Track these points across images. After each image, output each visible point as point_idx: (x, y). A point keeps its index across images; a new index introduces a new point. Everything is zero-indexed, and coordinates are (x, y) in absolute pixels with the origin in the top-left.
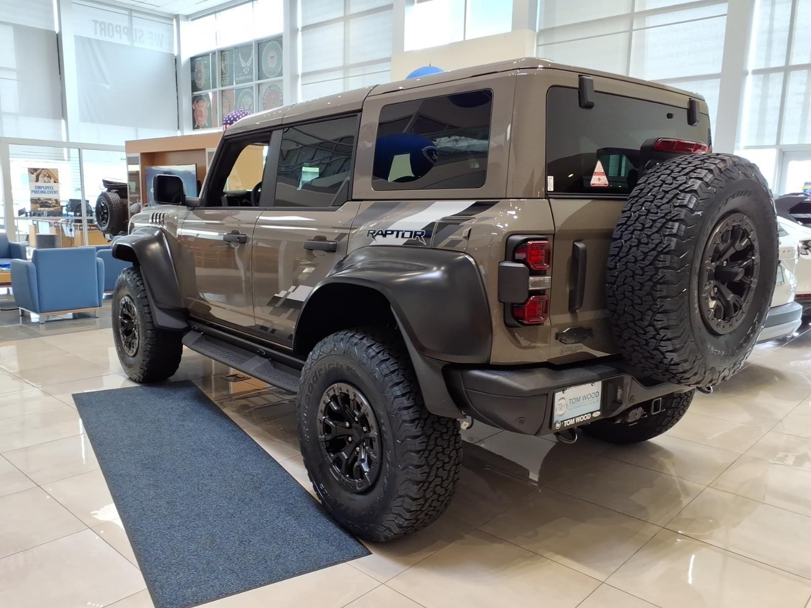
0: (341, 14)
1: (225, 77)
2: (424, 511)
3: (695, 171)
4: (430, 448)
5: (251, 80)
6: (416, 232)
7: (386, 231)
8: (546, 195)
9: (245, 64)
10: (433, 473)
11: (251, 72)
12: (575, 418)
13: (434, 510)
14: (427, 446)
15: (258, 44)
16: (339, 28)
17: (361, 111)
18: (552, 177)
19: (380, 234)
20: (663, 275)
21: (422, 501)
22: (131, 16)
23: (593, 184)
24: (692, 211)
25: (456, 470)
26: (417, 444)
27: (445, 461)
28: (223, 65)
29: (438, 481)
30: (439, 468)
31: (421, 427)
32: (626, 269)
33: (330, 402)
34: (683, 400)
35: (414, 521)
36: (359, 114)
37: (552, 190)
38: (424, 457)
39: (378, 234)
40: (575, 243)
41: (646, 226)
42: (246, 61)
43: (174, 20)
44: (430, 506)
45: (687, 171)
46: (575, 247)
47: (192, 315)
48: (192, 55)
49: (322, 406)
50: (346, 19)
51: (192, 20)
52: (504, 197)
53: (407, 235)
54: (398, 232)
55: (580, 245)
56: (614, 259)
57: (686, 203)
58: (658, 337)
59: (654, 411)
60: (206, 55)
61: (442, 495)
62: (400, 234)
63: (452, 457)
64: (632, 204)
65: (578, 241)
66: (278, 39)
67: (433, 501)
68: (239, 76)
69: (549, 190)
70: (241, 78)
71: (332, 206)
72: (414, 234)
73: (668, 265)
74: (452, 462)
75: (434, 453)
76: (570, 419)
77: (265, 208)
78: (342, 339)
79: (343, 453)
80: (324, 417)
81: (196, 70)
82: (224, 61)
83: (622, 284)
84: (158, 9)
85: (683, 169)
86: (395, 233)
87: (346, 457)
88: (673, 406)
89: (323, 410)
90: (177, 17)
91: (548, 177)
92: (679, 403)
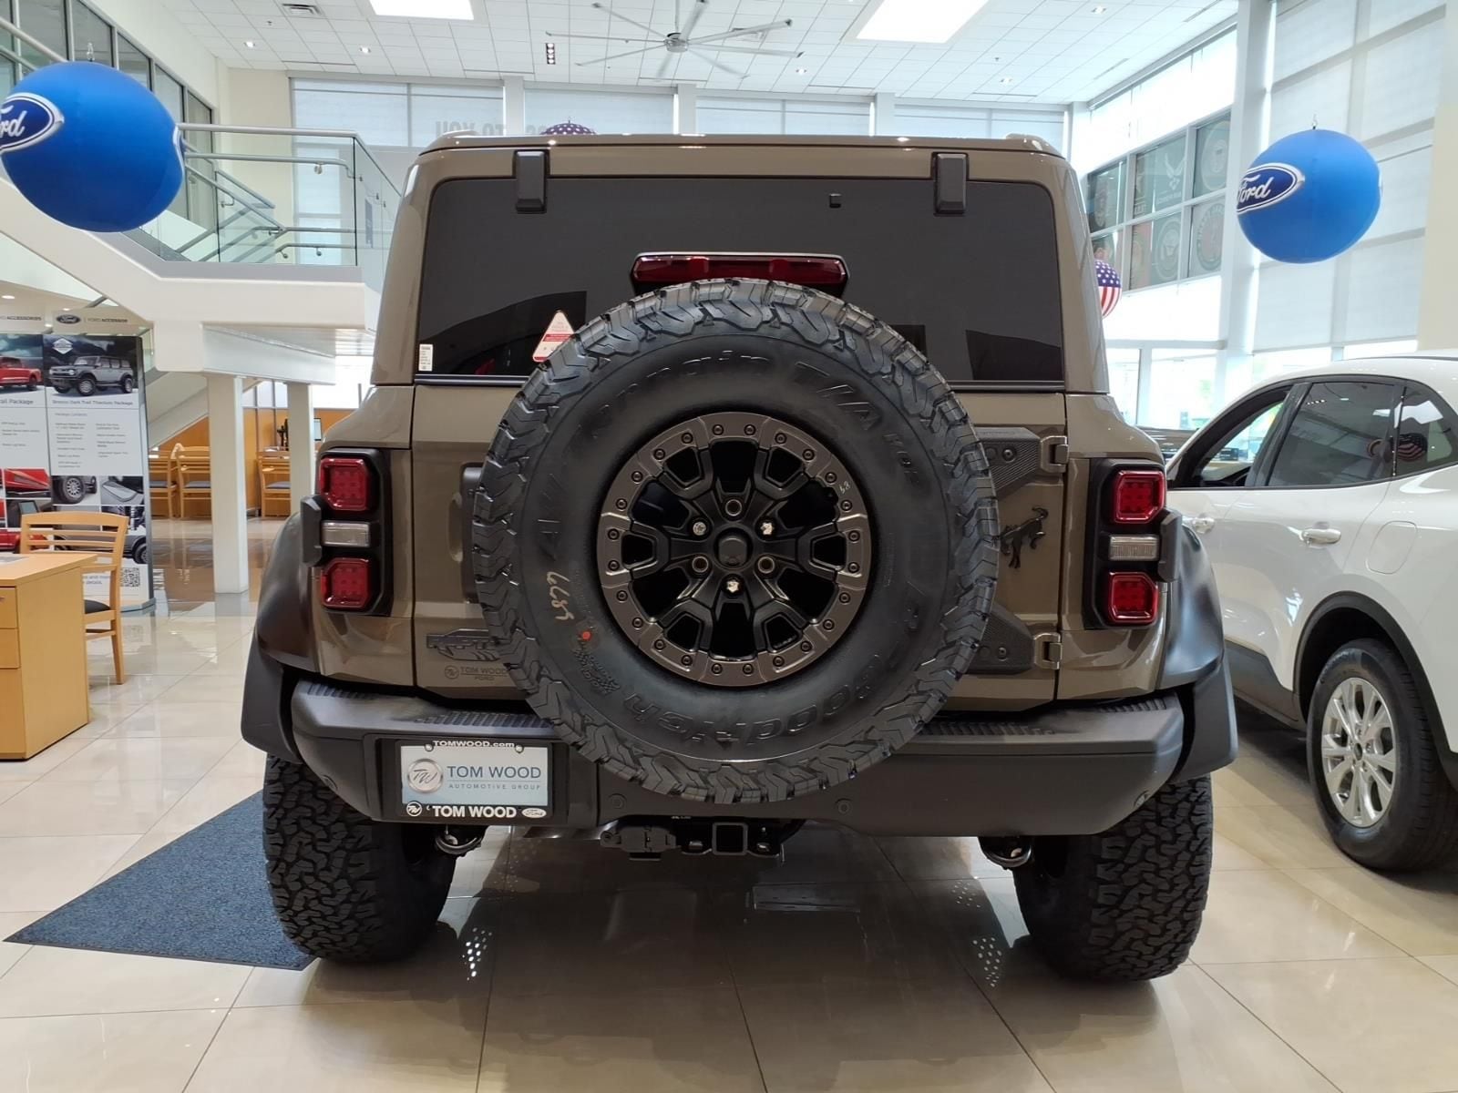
0: (1347, 44)
1: (1141, 200)
2: (298, 912)
4: (286, 805)
5: (1178, 201)
8: (415, 378)
9: (1173, 171)
10: (293, 850)
12: (467, 806)
14: (283, 800)
15: (1198, 130)
16: (1340, 75)
18: (431, 346)
21: (284, 893)
22: (990, 120)
23: (537, 358)
27: (318, 836)
28: (1138, 179)
30: (306, 845)
35: (293, 926)
38: (277, 818)
40: (466, 470)
42: (1175, 166)
43: (1066, 113)
44: (307, 907)
48: (1091, 169)
50: (1356, 52)
51: (1097, 107)
55: (470, 474)
57: (524, 388)
60: (1112, 166)
61: (326, 896)
63: (334, 833)
66: (1225, 117)
68: (1163, 196)
69: (420, 369)
70: (1165, 199)
75: (295, 815)
76: (451, 806)
81: (1096, 195)
84: (1036, 100)
90: (1069, 107)
91: (421, 346)
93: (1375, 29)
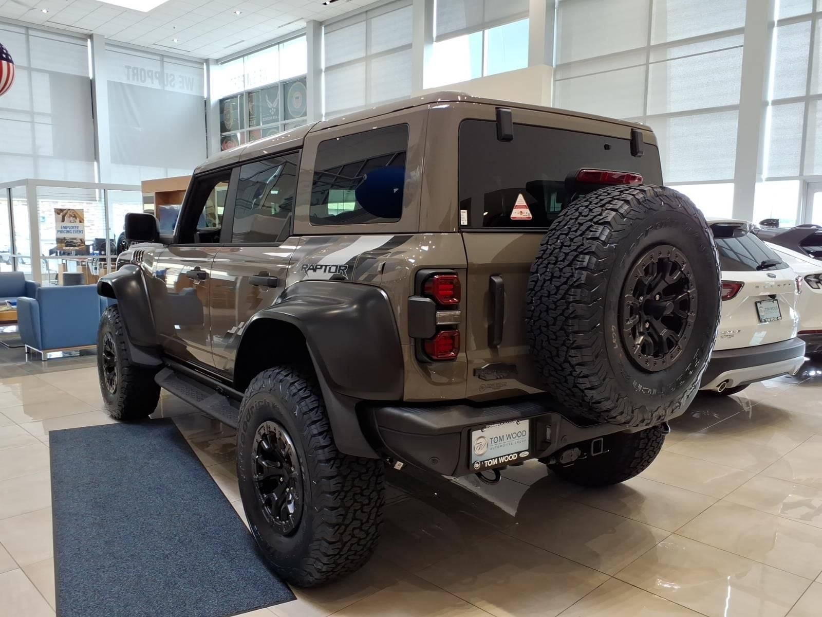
0: (363, 54)
1: (253, 118)
2: (343, 555)
3: (612, 202)
4: (346, 489)
5: (277, 120)
6: (340, 266)
7: (317, 265)
8: (459, 229)
9: (271, 104)
10: (350, 516)
11: (277, 113)
12: (498, 458)
13: (355, 554)
14: (343, 486)
15: (284, 85)
16: (360, 69)
17: (301, 147)
18: (466, 211)
19: (311, 269)
20: (573, 310)
21: (339, 545)
22: (162, 61)
23: (513, 218)
24: (604, 243)
25: (377, 512)
26: (332, 485)
27: (364, 503)
28: (250, 106)
29: (357, 524)
30: (357, 510)
31: (336, 467)
32: (541, 303)
33: (261, 441)
34: (651, 441)
35: (334, 566)
36: (300, 150)
37: (466, 223)
38: (340, 499)
39: (310, 269)
40: (492, 278)
41: (559, 259)
42: (272, 103)
43: (205, 64)
44: (349, 550)
45: (603, 202)
46: (492, 282)
47: (166, 352)
48: (221, 97)
49: (255, 445)
50: (367, 59)
51: (222, 64)
52: (417, 231)
53: (333, 269)
54: (326, 266)
55: (497, 280)
56: (530, 294)
57: (598, 235)
58: (574, 374)
59: (594, 453)
60: (234, 97)
61: (362, 539)
62: (328, 268)
63: (372, 498)
64: (550, 237)
65: (496, 275)
66: (302, 80)
67: (352, 545)
68: (266, 116)
69: (462, 224)
70: (267, 119)
71: (278, 241)
72: (338, 268)
73: (578, 299)
74: (373, 504)
75: (351, 494)
76: (492, 459)
77: (223, 244)
78: (270, 376)
79: (274, 494)
80: (257, 457)
81: (225, 112)
82: (252, 102)
83: (537, 318)
84: (189, 54)
85: (601, 200)
86: (324, 267)
87: (276, 499)
88: (640, 447)
89: (256, 450)
90: (207, 61)
91: (461, 211)
92: (647, 444)
93: (375, 50)
